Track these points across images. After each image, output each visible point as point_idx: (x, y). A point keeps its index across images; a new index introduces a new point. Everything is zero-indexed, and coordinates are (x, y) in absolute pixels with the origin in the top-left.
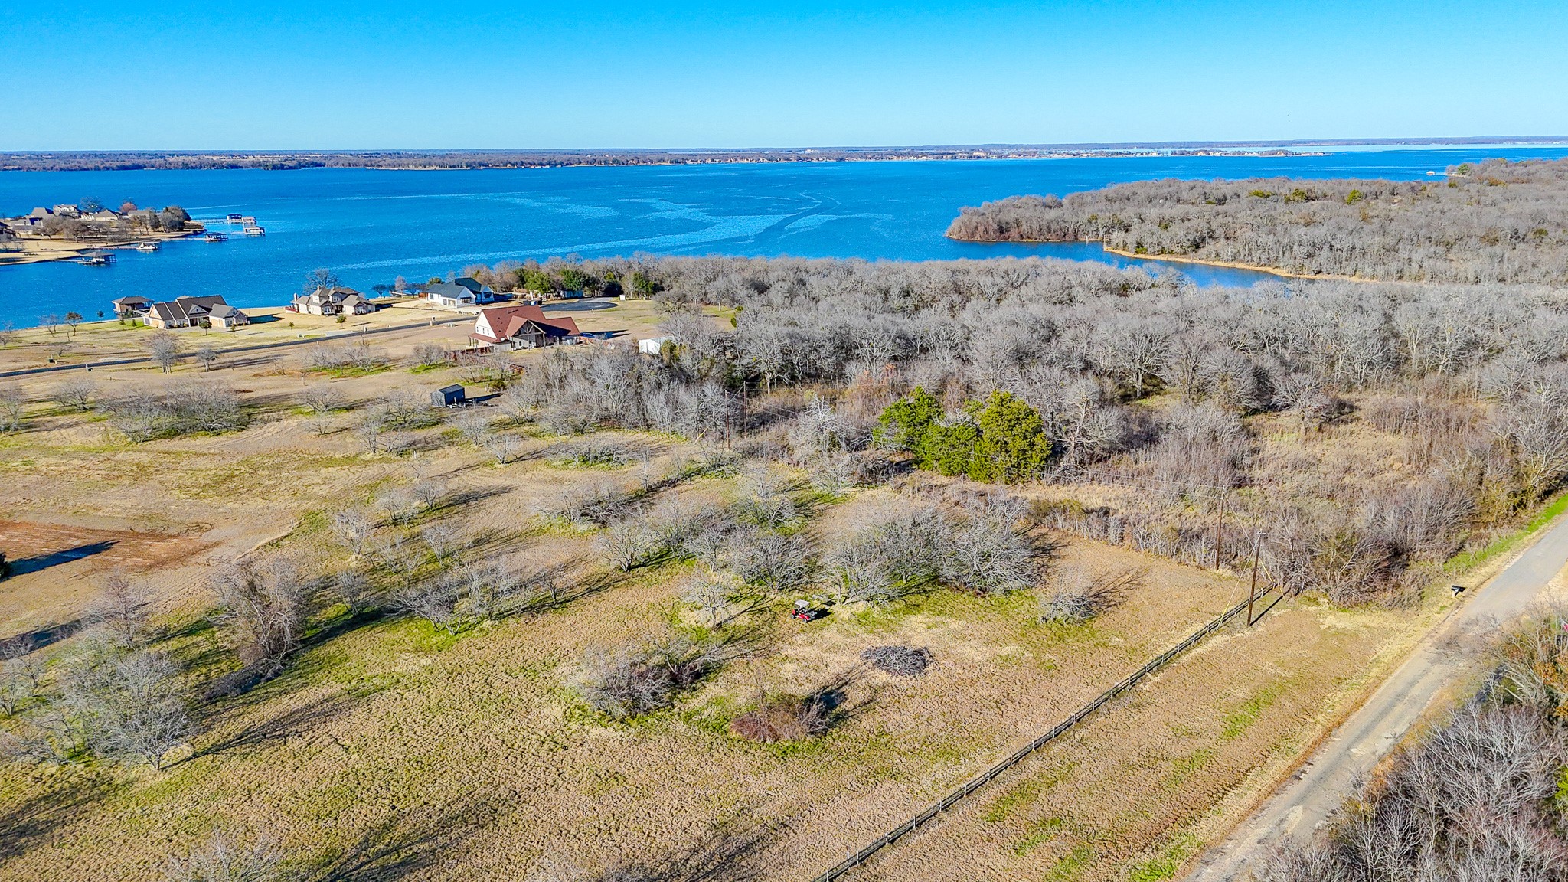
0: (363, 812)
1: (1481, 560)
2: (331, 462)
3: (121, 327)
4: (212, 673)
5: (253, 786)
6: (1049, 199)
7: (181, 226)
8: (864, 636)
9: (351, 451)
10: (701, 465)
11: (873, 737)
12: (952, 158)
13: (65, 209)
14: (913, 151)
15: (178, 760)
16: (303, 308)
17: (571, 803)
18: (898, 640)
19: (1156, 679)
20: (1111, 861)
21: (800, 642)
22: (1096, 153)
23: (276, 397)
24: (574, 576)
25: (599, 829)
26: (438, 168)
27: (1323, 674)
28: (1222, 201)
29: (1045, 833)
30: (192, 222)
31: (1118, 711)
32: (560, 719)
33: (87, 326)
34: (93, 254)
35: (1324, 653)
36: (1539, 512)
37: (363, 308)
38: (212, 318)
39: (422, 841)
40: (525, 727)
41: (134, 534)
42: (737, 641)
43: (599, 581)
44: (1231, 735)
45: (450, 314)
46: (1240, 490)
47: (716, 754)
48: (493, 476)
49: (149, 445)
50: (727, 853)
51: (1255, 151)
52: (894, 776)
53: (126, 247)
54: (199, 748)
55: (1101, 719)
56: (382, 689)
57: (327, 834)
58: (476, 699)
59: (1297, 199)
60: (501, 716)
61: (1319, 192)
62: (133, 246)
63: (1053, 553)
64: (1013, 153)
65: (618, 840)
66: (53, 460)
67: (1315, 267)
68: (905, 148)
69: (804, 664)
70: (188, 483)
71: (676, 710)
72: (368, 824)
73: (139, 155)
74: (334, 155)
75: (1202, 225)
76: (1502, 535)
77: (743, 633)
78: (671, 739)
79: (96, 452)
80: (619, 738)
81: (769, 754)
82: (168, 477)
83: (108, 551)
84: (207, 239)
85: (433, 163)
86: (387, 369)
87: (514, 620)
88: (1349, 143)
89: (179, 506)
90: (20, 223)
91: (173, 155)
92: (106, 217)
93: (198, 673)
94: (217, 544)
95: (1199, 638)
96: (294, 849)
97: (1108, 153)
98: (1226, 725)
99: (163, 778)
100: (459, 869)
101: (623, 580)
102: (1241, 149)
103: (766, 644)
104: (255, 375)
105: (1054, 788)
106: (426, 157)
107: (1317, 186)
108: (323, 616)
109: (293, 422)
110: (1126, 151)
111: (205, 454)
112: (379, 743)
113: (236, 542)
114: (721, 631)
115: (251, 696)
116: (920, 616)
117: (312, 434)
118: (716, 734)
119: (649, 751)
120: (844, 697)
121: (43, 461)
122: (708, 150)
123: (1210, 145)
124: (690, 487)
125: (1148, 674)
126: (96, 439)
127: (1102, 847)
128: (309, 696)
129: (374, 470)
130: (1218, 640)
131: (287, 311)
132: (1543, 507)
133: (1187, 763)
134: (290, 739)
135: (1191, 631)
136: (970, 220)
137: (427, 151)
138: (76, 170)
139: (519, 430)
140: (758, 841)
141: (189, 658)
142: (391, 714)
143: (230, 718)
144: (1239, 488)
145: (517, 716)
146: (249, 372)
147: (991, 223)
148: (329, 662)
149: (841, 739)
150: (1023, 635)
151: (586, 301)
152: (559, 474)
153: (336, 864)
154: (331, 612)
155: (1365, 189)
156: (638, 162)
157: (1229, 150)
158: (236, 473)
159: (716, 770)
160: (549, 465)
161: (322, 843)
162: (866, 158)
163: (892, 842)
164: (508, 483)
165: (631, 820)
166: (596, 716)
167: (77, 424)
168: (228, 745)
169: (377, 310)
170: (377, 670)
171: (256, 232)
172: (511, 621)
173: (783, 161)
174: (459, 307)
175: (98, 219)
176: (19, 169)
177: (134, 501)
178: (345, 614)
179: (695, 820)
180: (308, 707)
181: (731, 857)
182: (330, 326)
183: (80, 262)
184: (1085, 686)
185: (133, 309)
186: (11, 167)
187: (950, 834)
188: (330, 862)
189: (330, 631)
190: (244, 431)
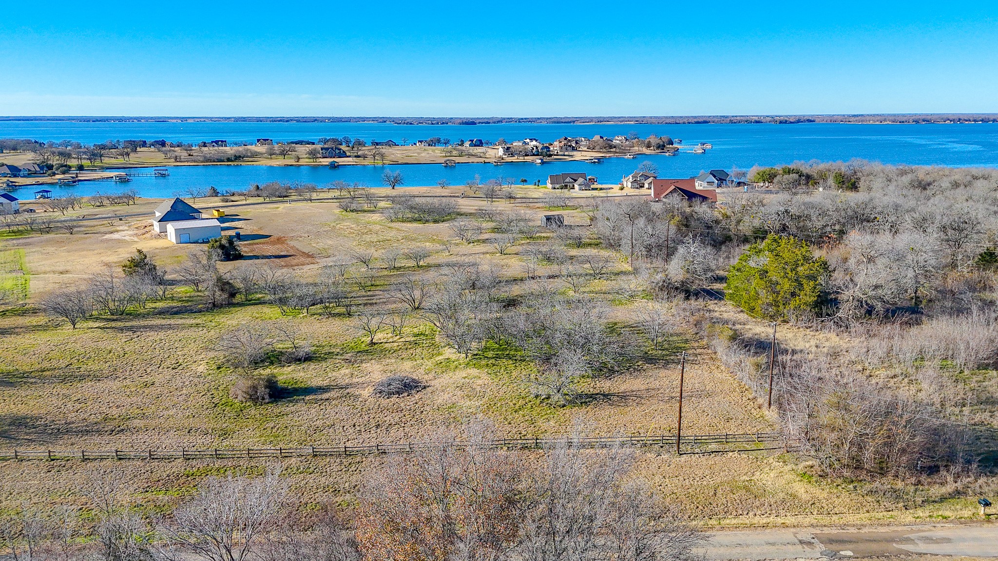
7: (663, 147)
11: (276, 415)
13: (620, 138)
18: (430, 378)
38: (575, 185)
41: (305, 254)
49: (390, 224)
54: (105, 326)
69: (356, 372)
85: (888, 119)
90: (584, 143)
94: (317, 263)
120: (323, 393)
131: (619, 186)
149: (260, 410)
171: (700, 151)
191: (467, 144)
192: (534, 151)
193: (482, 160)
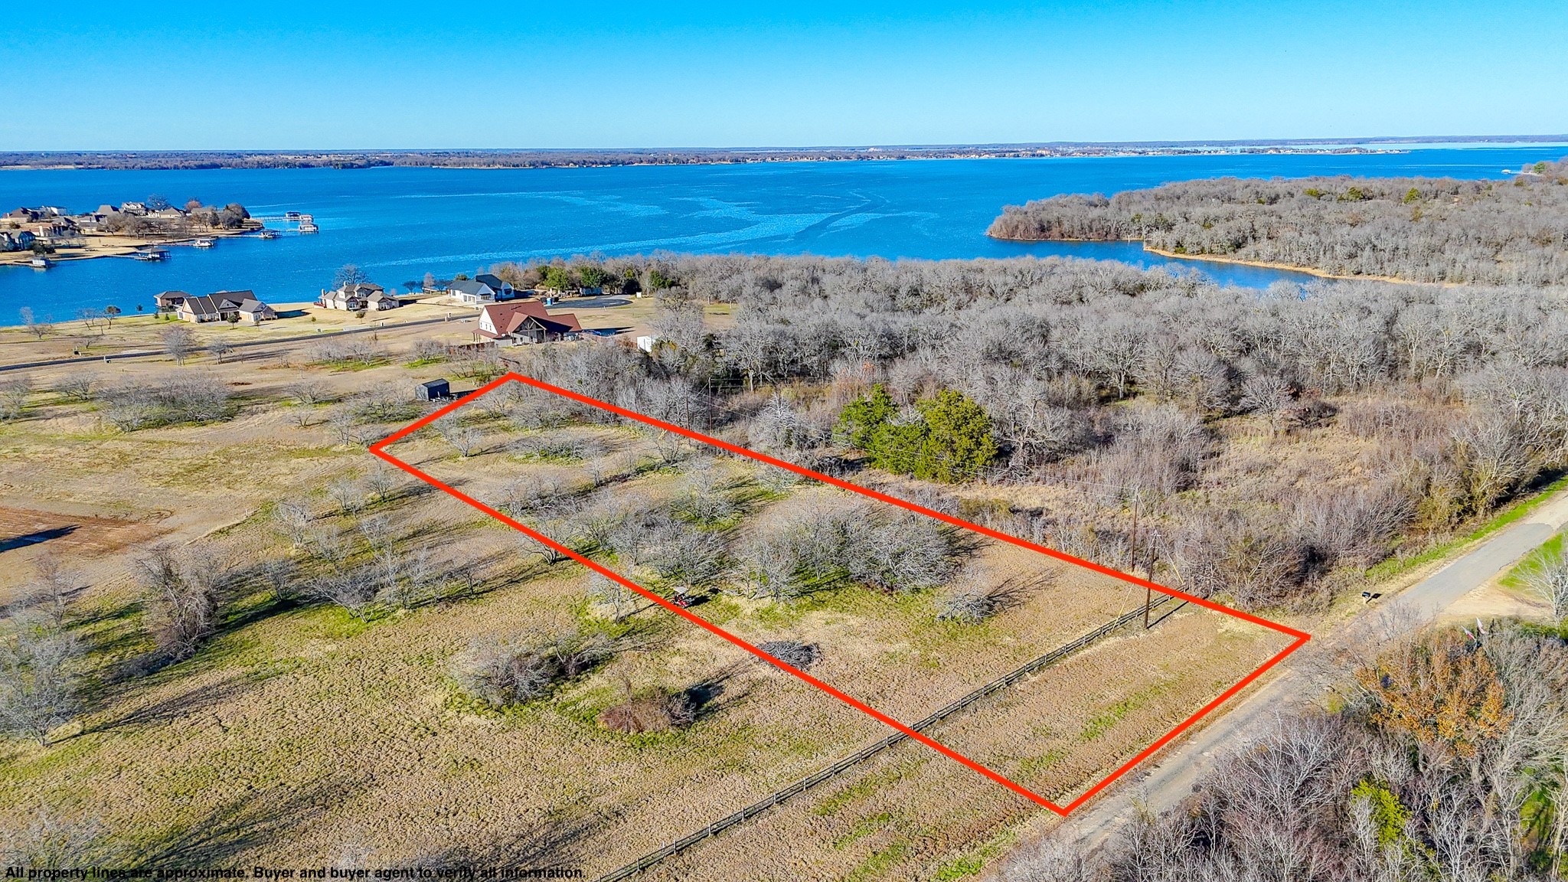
0: (220, 791)
1: (1408, 566)
2: (304, 453)
3: (156, 321)
4: (127, 655)
5: (125, 764)
6: (1094, 198)
7: (239, 223)
8: (760, 631)
9: (325, 443)
10: (657, 461)
11: (736, 729)
12: (1014, 156)
13: (132, 207)
14: (978, 150)
15: (66, 736)
16: (330, 303)
17: (420, 788)
18: (793, 636)
19: (1034, 679)
20: (924, 857)
21: (696, 635)
22: (1163, 151)
23: (271, 390)
24: (500, 568)
25: (438, 814)
26: (501, 167)
27: (1204, 679)
28: (1273, 200)
29: (869, 828)
30: (251, 219)
31: (986, 711)
32: (439, 706)
33: (123, 319)
34: (149, 251)
35: (1212, 657)
36: (1491, 519)
37: (387, 303)
38: (242, 313)
39: (265, 820)
40: (403, 713)
41: (97, 520)
42: (635, 634)
43: (522, 572)
44: (1089, 736)
45: (467, 310)
46: (1186, 492)
47: (577, 743)
48: (454, 469)
49: (135, 435)
50: (552, 839)
51: (1327, 149)
52: (743, 769)
53: (186, 243)
54: (89, 725)
55: (965, 717)
56: (281, 673)
57: (178, 811)
58: (366, 684)
59: (1350, 198)
60: (384, 702)
61: (1376, 191)
62: (190, 243)
63: (975, 552)
64: (1078, 151)
65: (451, 823)
66: (41, 448)
67: (1354, 267)
68: (969, 146)
69: (693, 657)
70: (162, 472)
71: (554, 700)
72: (220, 803)
73: (220, 154)
74: (403, 154)
75: (1245, 224)
76: (1440, 542)
77: (644, 627)
78: (539, 728)
79: (84, 441)
80: (489, 726)
81: (628, 744)
82: (146, 465)
83: (68, 536)
84: (262, 236)
85: (497, 161)
86: (387, 363)
87: (427, 609)
88: (1429, 140)
89: (147, 492)
90: (86, 220)
91: (251, 155)
92: (170, 214)
93: (114, 654)
94: (172, 531)
95: (1089, 641)
96: (142, 824)
97: (1175, 151)
98: (1088, 726)
99: (46, 753)
100: (290, 848)
101: (545, 572)
102: (1314, 147)
103: (663, 637)
104: (261, 368)
105: (895, 784)
106: (491, 156)
107: (1375, 184)
108: (247, 602)
109: (278, 414)
110: (1193, 149)
111: (187, 444)
112: (258, 725)
113: (189, 529)
114: (623, 624)
115: (155, 677)
116: (822, 612)
117: (293, 426)
118: (584, 725)
119: (513, 739)
120: (720, 690)
121: (33, 448)
122: (770, 149)
123: (1284, 142)
124: (639, 482)
125: (1027, 674)
126: (88, 428)
127: (920, 843)
128: (210, 678)
129: (342, 461)
130: (1110, 642)
131: (316, 307)
132: (1497, 514)
133: (1035, 763)
134: (176, 719)
135: (1085, 632)
136: (1011, 218)
137: (496, 150)
138: (156, 169)
139: (492, 424)
140: (587, 828)
141: (110, 640)
142: (280, 698)
143: (128, 698)
144: (1184, 490)
145: (398, 702)
146: (257, 365)
147: (1032, 221)
148: (241, 646)
149: (704, 732)
150: (916, 633)
151: (603, 298)
152: (518, 467)
153: (177, 840)
154: (258, 598)
155: (1427, 187)
156: (699, 161)
157: (1300, 147)
158: (211, 462)
159: (571, 759)
160: (510, 459)
161: (170, 820)
162: (927, 156)
163: (715, 834)
164: (465, 475)
165: (472, 805)
166: (475, 704)
167: (75, 414)
168: (117, 723)
169: (400, 306)
170: (283, 655)
171: (310, 229)
172: (425, 610)
173: (843, 160)
174: (478, 303)
175: (163, 217)
176: (103, 168)
177: (107, 488)
178: (271, 600)
179: (533, 807)
180: (206, 689)
181: (556, 843)
182: (351, 321)
183: (136, 257)
184: (961, 684)
185: (173, 303)
186: (95, 166)
187: (776, 826)
188: (172, 838)
189: (252, 616)
190: (229, 422)
192: (4, 243)
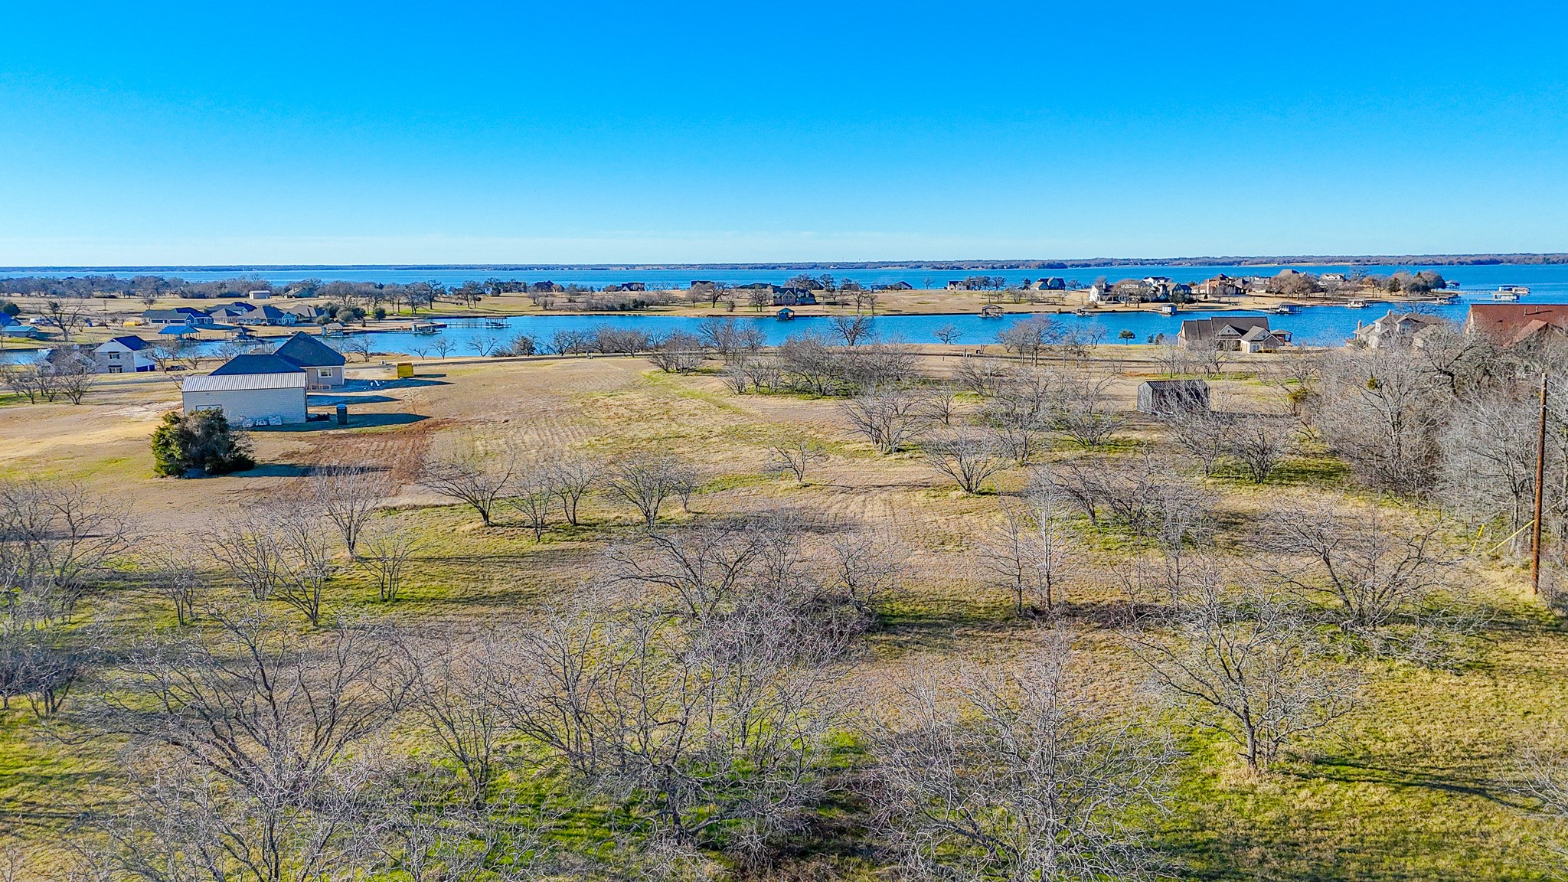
30: (1446, 290)
38: (1243, 343)
191: (1035, 286)
192: (1159, 294)
193: (1056, 308)
